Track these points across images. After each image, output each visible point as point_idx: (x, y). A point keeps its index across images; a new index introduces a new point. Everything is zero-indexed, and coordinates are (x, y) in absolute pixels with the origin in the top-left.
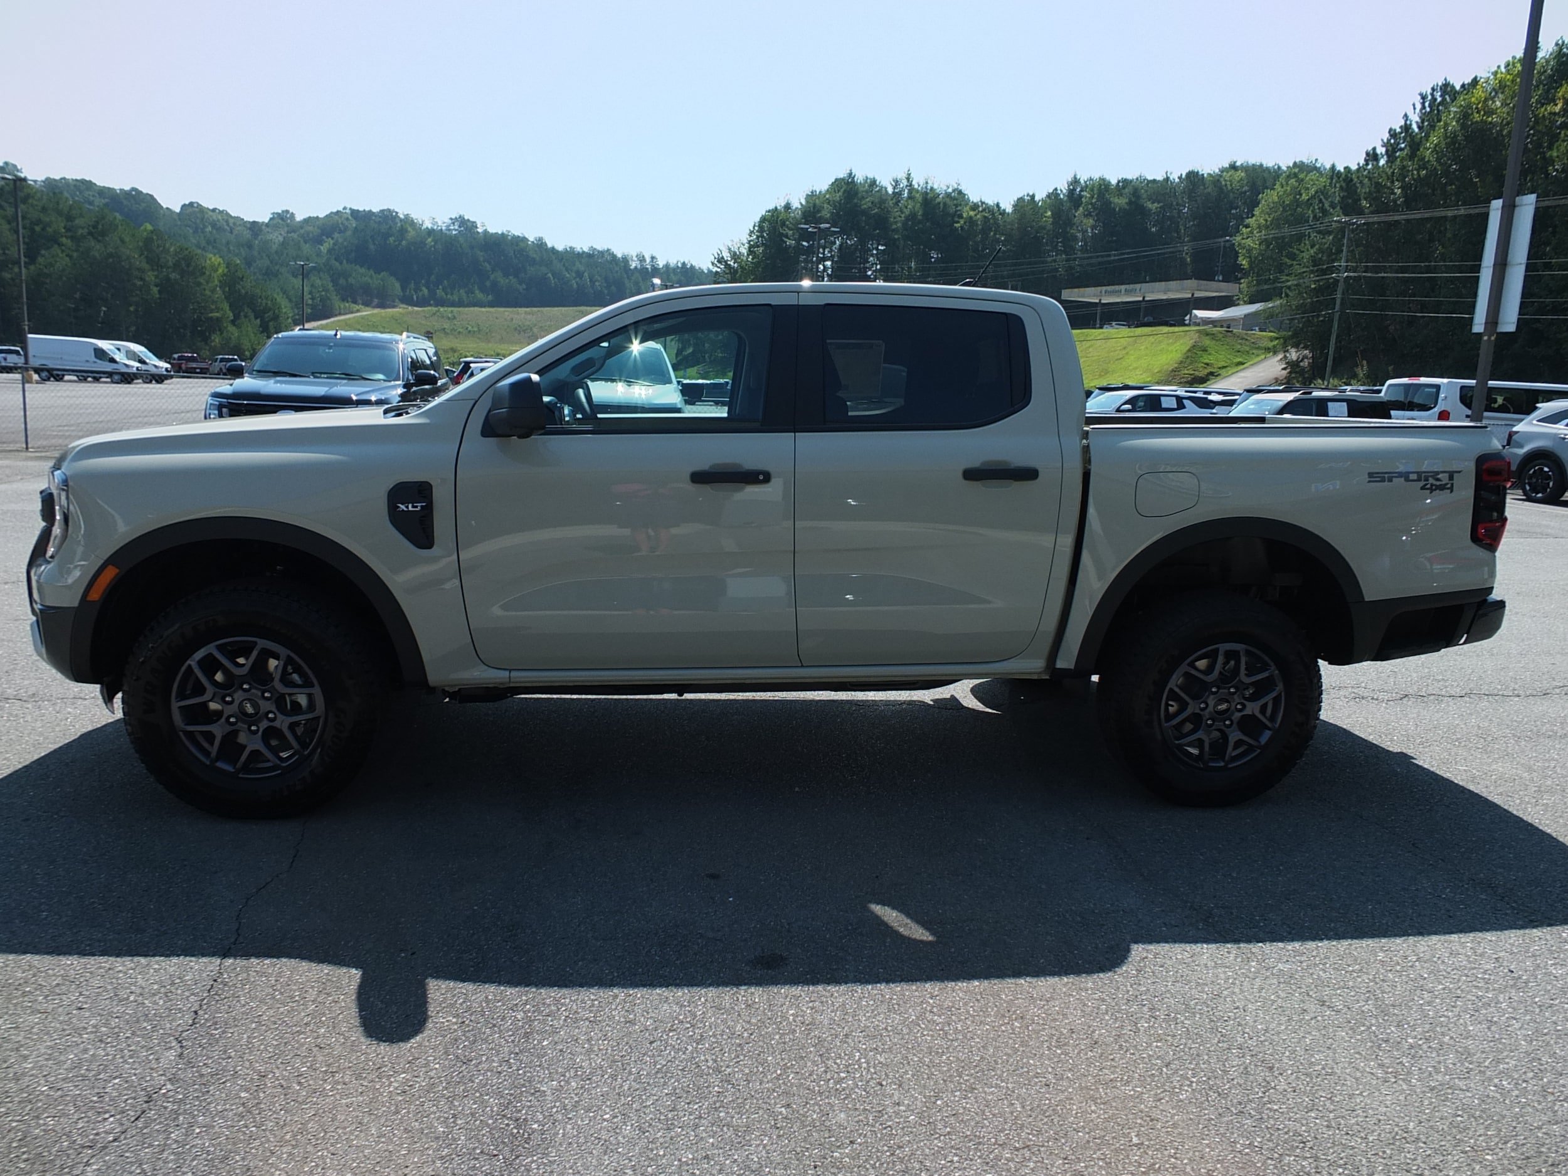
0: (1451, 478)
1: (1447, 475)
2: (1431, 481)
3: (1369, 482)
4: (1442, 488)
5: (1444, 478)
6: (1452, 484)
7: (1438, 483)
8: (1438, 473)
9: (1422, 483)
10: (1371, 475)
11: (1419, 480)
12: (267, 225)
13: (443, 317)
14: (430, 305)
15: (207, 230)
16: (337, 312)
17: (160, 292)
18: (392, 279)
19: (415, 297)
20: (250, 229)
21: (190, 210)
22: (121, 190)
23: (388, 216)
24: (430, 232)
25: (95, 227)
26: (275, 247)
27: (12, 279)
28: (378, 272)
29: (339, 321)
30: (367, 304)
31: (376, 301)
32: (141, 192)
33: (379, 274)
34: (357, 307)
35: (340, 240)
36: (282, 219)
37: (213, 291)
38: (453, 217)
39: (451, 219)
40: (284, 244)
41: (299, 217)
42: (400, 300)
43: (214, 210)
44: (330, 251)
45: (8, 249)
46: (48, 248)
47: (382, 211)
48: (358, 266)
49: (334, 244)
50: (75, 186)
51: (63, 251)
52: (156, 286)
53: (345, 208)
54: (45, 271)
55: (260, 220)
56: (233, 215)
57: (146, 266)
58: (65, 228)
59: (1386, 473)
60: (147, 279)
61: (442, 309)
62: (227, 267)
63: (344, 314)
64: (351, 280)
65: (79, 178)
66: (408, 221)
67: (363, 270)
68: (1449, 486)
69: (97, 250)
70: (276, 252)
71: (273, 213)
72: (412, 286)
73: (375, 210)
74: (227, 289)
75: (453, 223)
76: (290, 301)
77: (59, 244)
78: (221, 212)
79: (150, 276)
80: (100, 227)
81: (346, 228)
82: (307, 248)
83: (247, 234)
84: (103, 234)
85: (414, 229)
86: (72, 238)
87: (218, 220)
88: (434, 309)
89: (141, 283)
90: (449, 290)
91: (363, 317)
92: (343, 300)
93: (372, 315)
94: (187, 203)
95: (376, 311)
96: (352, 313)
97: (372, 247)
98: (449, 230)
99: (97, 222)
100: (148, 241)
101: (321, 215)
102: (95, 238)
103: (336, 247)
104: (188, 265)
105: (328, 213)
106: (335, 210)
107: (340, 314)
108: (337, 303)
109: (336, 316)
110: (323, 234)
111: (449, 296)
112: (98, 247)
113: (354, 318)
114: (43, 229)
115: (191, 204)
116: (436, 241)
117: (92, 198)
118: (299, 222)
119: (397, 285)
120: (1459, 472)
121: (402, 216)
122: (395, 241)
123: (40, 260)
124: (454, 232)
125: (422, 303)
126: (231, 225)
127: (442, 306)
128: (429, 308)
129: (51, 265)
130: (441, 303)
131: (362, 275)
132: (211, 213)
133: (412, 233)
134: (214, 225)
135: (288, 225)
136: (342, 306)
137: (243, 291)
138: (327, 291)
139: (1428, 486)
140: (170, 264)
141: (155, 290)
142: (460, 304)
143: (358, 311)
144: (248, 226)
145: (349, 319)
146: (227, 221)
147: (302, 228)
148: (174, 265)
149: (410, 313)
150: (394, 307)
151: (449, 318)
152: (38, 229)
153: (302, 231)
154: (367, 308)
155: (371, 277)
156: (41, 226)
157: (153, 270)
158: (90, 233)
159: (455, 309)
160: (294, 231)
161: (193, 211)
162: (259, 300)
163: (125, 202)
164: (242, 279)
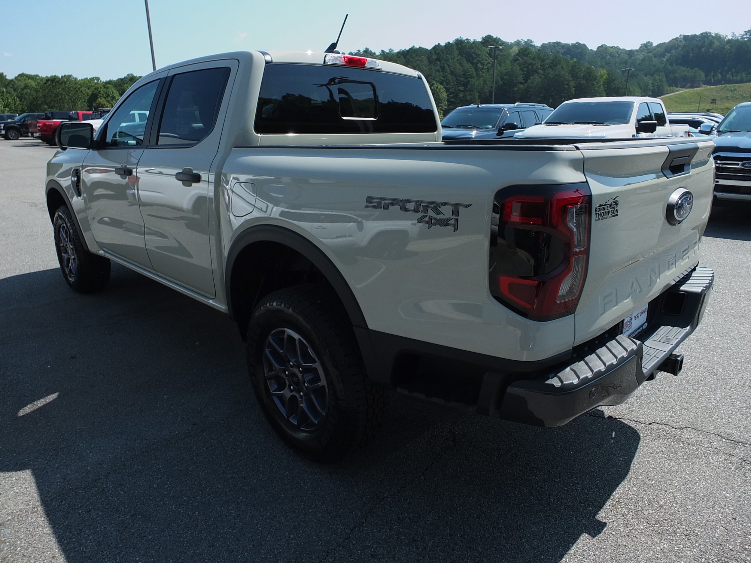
0: (456, 212)
1: (451, 208)
2: (430, 213)
3: (367, 206)
4: (444, 223)
5: (447, 212)
6: (457, 221)
7: (439, 217)
8: (439, 205)
9: (420, 214)
10: (369, 199)
11: (416, 210)
12: (637, 51)
13: (728, 90)
14: (722, 84)
15: (607, 57)
16: (666, 92)
17: (575, 90)
18: (701, 72)
19: (713, 80)
20: (628, 54)
21: (601, 49)
22: (572, 44)
23: (705, 36)
24: (729, 41)
25: (552, 63)
26: (639, 62)
27: (518, 90)
28: (692, 68)
29: (665, 97)
30: (683, 87)
31: (689, 84)
32: (580, 43)
33: (693, 69)
34: (677, 89)
35: (674, 53)
36: (646, 46)
37: (599, 87)
38: (747, 30)
39: (745, 32)
40: (643, 60)
41: (655, 45)
42: (703, 82)
43: (612, 47)
44: (667, 60)
45: (518, 78)
46: (532, 76)
47: (702, 34)
48: (681, 67)
49: (671, 56)
50: (553, 45)
51: (538, 76)
52: (574, 87)
53: (680, 36)
54: (530, 85)
55: (634, 49)
56: (621, 48)
57: (571, 78)
58: (540, 65)
59: (384, 199)
60: (571, 85)
61: (728, 86)
62: (608, 75)
63: (670, 93)
64: (677, 75)
65: (555, 41)
66: (718, 37)
67: (684, 69)
68: (452, 222)
69: (551, 73)
70: (639, 64)
71: (641, 44)
72: (712, 74)
73: (698, 34)
74: (606, 86)
75: (746, 34)
76: (641, 88)
77: (537, 73)
78: (615, 48)
79: (572, 83)
80: (554, 63)
81: (679, 46)
82: (655, 60)
83: (626, 57)
84: (555, 66)
85: (719, 42)
86: (543, 69)
87: (613, 52)
88: (723, 86)
89: (568, 87)
90: (735, 74)
91: (679, 94)
92: (670, 85)
93: (685, 92)
94: (600, 45)
95: (689, 89)
96: (674, 92)
97: (691, 55)
98: (743, 38)
99: (553, 61)
100: (574, 67)
101: (667, 42)
102: (552, 68)
103: (672, 58)
104: (589, 76)
105: (671, 39)
106: (674, 38)
107: (667, 93)
108: (666, 88)
109: (665, 94)
110: (666, 52)
111: (734, 77)
112: (552, 72)
113: (674, 95)
114: (532, 67)
115: (602, 46)
116: (731, 47)
117: (559, 50)
118: (654, 47)
119: (703, 74)
120: (467, 206)
121: (713, 35)
122: (705, 50)
123: (529, 81)
124: (746, 39)
125: (716, 83)
126: (619, 53)
127: (728, 84)
128: (720, 86)
129: (533, 82)
130: (729, 82)
131: (683, 71)
132: (610, 49)
133: (717, 43)
134: (612, 55)
135: (648, 49)
136: (669, 89)
137: (614, 86)
138: (661, 81)
139: (427, 219)
140: (582, 76)
141: (573, 89)
142: (742, 81)
143: (678, 91)
144: (628, 52)
145: (672, 96)
146: (617, 52)
147: (655, 50)
148: (583, 76)
149: (708, 90)
150: (699, 87)
151: (732, 91)
152: (530, 67)
153: (655, 51)
154: (683, 89)
155: (688, 72)
156: (531, 66)
157: (574, 80)
158: (550, 66)
159: (737, 85)
160: (651, 52)
161: (603, 49)
162: (621, 90)
163: (573, 50)
164: (614, 80)
